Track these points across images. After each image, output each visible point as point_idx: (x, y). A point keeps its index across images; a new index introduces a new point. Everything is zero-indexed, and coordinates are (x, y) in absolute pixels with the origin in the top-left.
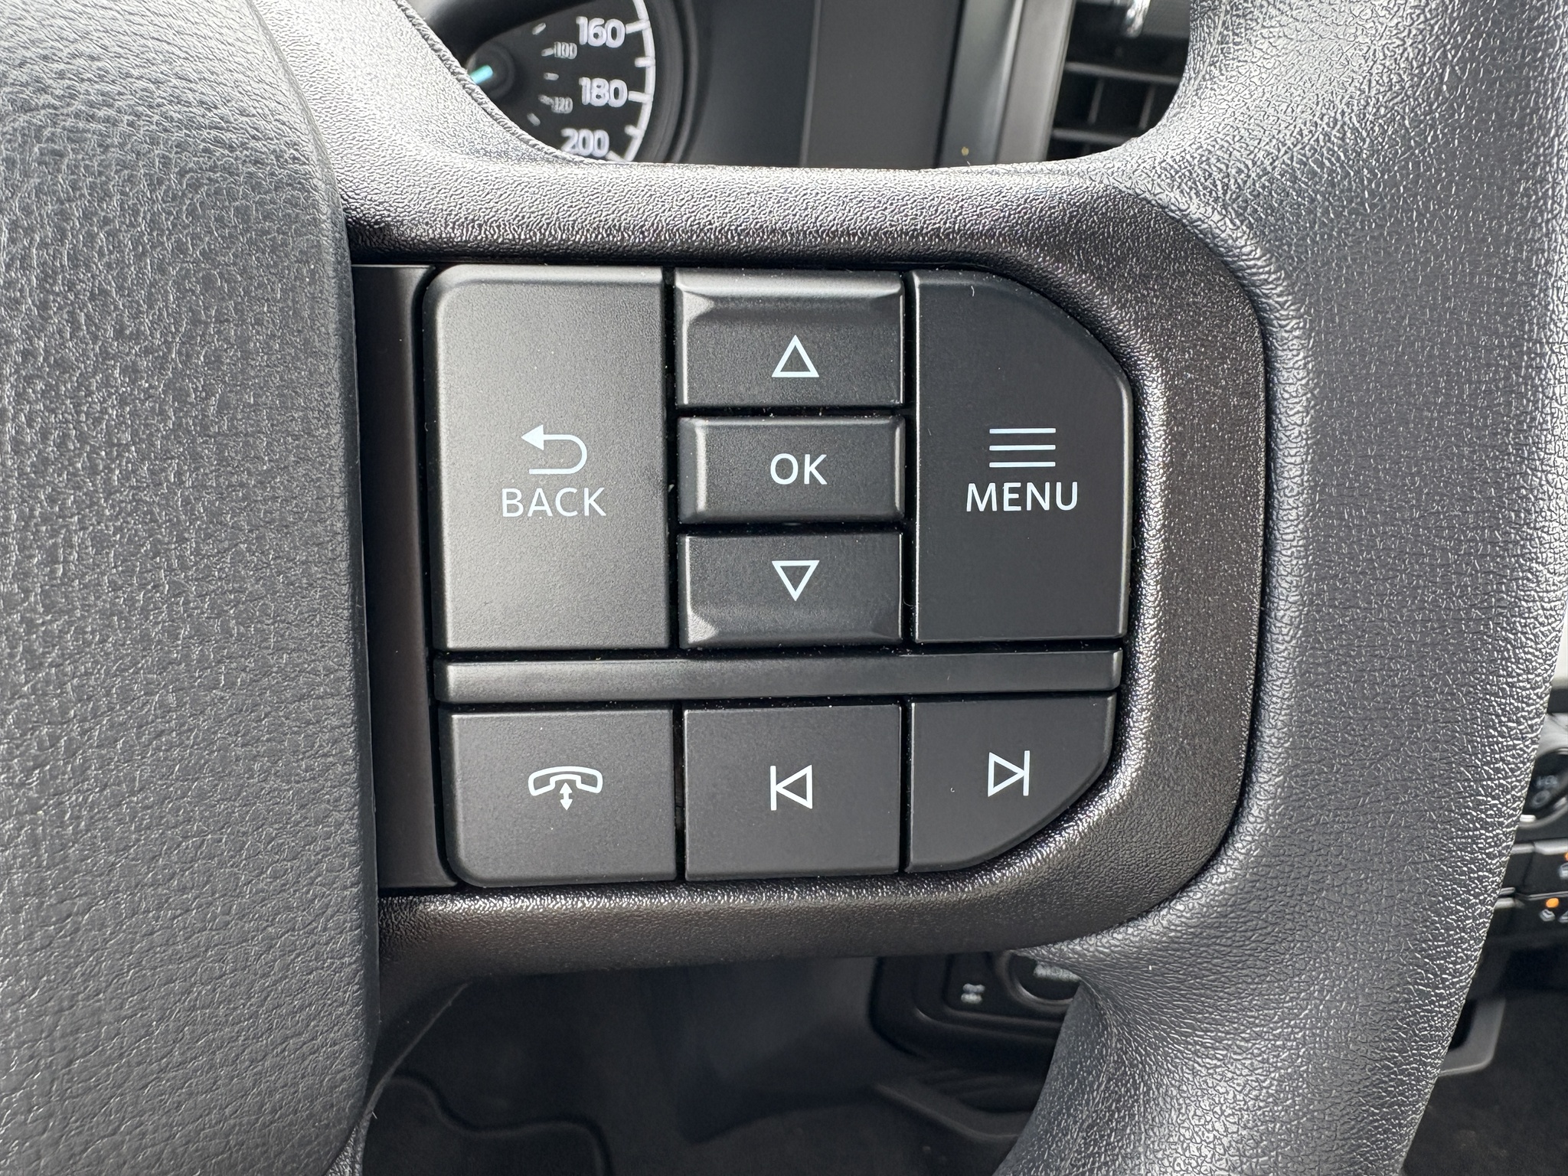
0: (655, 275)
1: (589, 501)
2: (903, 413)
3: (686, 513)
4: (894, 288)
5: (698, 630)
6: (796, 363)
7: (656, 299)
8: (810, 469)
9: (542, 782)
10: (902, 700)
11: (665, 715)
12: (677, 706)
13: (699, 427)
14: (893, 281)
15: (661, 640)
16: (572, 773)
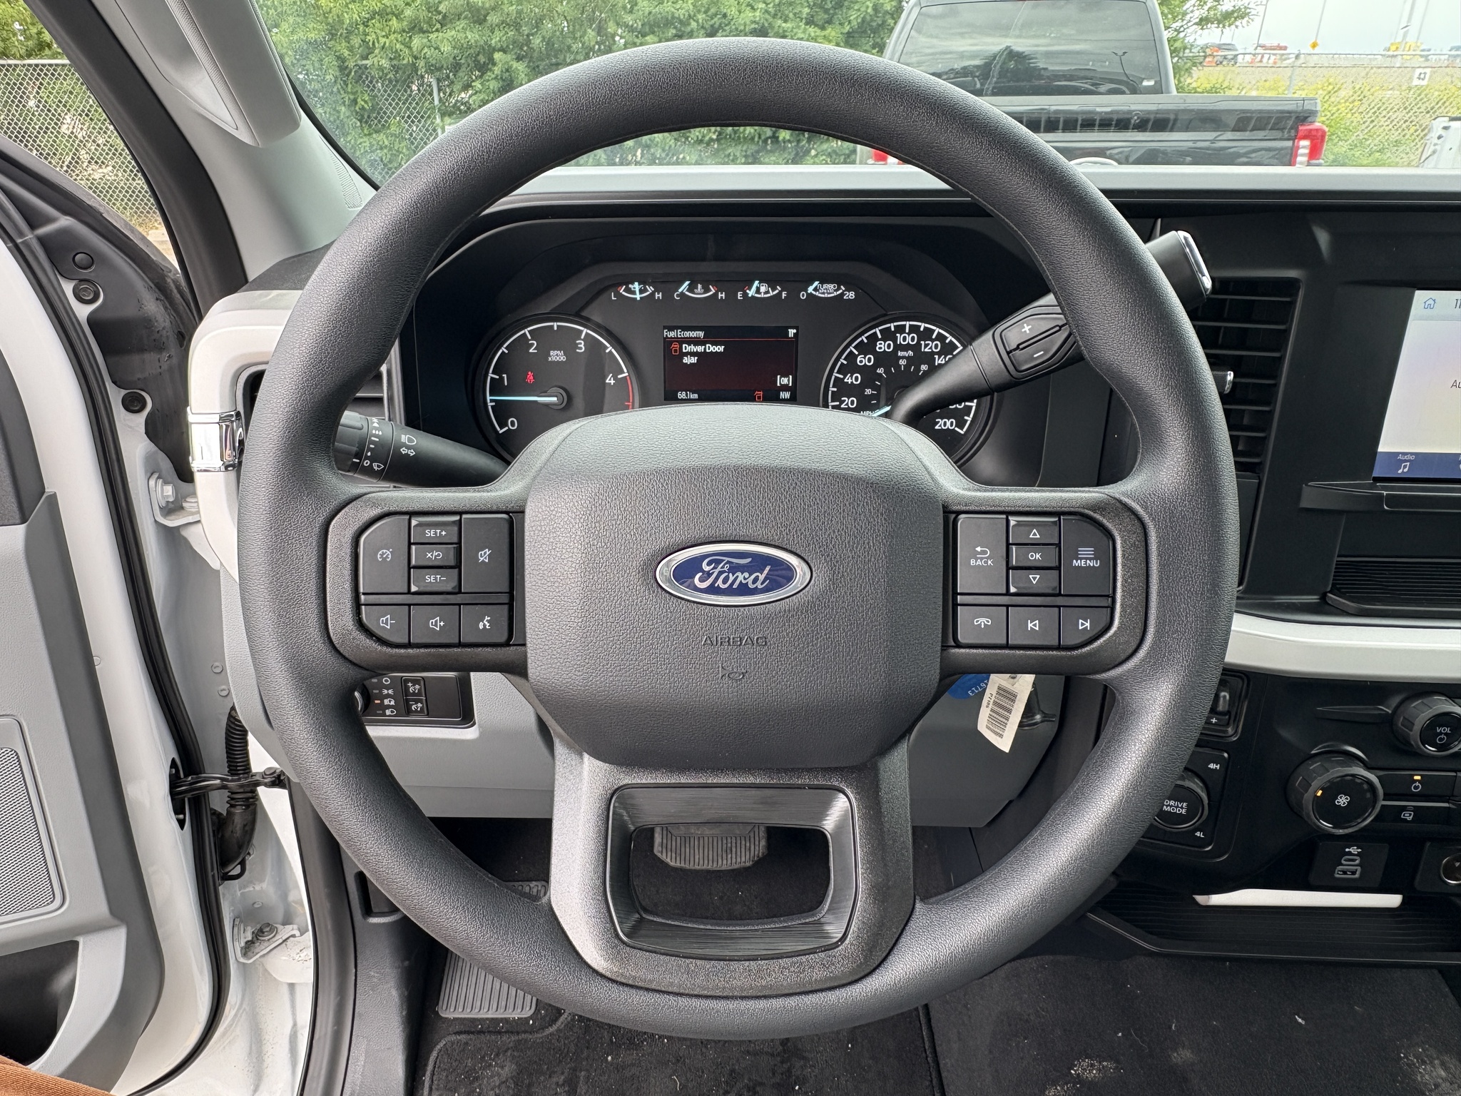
0: (1004, 516)
1: (989, 562)
2: (1059, 545)
3: (1010, 565)
4: (1057, 519)
5: (1013, 590)
6: (1035, 534)
7: (1005, 521)
8: (1038, 556)
9: (977, 621)
10: (1059, 607)
11: (1005, 608)
12: (1007, 606)
13: (1014, 548)
14: (1055, 517)
15: (1004, 591)
16: (984, 620)
